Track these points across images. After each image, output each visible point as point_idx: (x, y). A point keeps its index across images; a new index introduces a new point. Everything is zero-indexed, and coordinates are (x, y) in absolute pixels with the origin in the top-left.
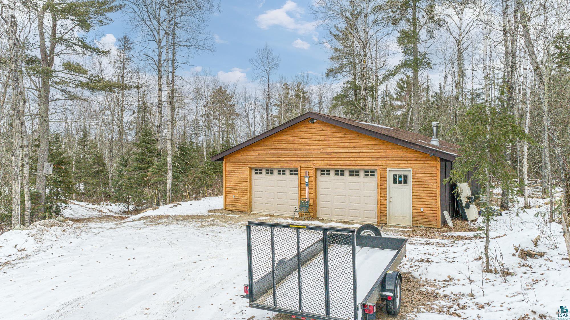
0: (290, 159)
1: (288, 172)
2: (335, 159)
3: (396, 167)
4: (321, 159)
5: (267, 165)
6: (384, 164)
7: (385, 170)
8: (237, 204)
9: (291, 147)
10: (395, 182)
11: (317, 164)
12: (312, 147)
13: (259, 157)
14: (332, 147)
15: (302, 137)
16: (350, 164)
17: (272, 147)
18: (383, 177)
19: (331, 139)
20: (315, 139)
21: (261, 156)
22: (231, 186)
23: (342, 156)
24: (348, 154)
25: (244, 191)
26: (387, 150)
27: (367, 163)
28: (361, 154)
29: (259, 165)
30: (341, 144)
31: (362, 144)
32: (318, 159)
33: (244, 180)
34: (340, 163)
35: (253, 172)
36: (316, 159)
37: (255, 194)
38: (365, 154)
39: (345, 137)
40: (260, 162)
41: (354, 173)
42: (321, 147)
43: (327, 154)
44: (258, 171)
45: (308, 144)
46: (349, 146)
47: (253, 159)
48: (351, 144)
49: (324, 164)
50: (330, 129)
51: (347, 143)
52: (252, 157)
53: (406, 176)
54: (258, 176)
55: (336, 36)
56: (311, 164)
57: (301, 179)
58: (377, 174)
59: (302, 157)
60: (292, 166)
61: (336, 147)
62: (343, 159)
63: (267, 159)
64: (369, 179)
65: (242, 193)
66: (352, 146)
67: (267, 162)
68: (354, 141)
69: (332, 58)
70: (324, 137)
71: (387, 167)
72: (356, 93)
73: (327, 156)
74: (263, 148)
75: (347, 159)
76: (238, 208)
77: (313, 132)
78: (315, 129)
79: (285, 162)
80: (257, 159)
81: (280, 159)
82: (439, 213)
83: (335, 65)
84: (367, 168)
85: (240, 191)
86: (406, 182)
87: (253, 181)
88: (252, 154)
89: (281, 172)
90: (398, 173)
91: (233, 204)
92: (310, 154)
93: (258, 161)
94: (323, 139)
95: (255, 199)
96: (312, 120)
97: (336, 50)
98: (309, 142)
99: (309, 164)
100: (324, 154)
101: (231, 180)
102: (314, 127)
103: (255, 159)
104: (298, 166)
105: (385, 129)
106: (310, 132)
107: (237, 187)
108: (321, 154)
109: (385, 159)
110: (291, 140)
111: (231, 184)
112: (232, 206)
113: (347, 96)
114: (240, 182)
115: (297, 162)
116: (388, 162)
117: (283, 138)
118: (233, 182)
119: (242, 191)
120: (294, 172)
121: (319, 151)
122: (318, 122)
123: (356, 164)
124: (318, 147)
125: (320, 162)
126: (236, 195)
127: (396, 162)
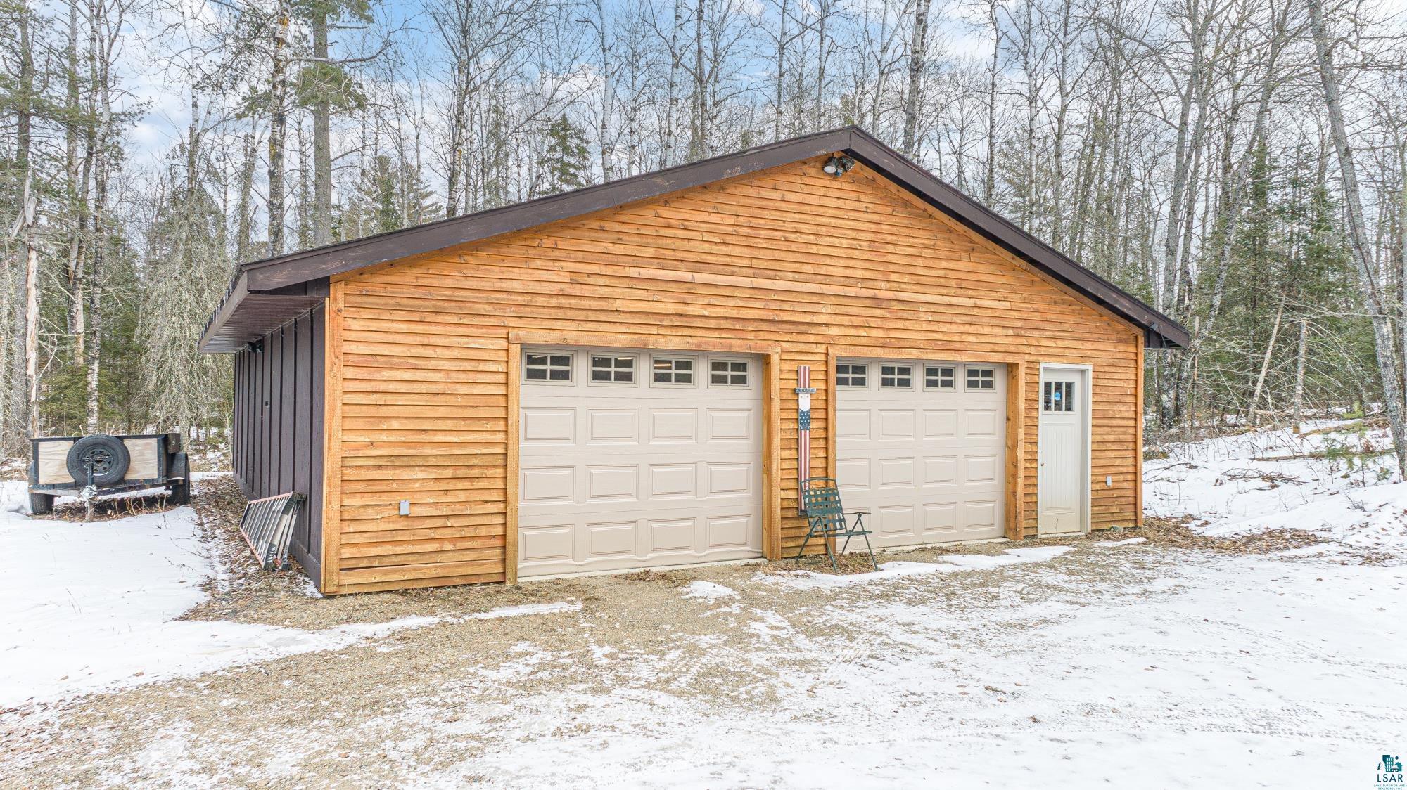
0: (733, 313)
1: (702, 372)
2: (900, 324)
3: (1059, 359)
4: (857, 321)
6: (1032, 350)
7: (1034, 368)
8: (429, 547)
9: (738, 262)
10: (1047, 403)
11: (842, 341)
12: (823, 270)
13: (577, 290)
14: (894, 277)
15: (789, 226)
17: (651, 252)
19: (891, 248)
20: (836, 242)
21: (587, 291)
22: (383, 445)
23: (921, 315)
24: (942, 309)
25: (476, 472)
26: (1039, 305)
28: (976, 311)
30: (920, 271)
31: (982, 278)
32: (846, 320)
33: (476, 412)
35: (522, 367)
36: (838, 320)
38: (988, 313)
39: (933, 247)
40: (582, 315)
41: (940, 377)
42: (859, 273)
44: (549, 365)
45: (812, 259)
46: (943, 282)
47: (541, 301)
48: (952, 274)
49: (864, 341)
50: (888, 210)
52: (533, 287)
53: (1069, 386)
54: (546, 388)
56: (819, 339)
57: (783, 402)
59: (786, 307)
60: (721, 344)
61: (906, 279)
62: (924, 326)
63: (620, 305)
64: (980, 394)
65: (467, 485)
66: (953, 283)
67: (621, 318)
68: (960, 266)
70: (869, 236)
71: (1041, 358)
73: (878, 312)
74: (600, 247)
75: (935, 328)
76: (433, 573)
77: (831, 212)
78: (841, 204)
79: (713, 323)
80: (562, 301)
81: (691, 310)
85: (449, 473)
86: (1067, 406)
89: (673, 369)
90: (1057, 378)
91: (398, 550)
92: (815, 299)
93: (571, 314)
94: (865, 244)
98: (814, 249)
99: (812, 339)
100: (867, 303)
101: (385, 411)
102: (837, 194)
103: (553, 302)
104: (768, 344)
106: (821, 211)
107: (428, 450)
108: (855, 302)
109: (1036, 334)
110: (742, 230)
111: (384, 437)
112: (388, 563)
114: (449, 425)
115: (765, 326)
116: (1044, 342)
117: (704, 217)
118: (395, 424)
119: (462, 473)
120: (729, 374)
121: (851, 292)
124: (849, 272)
125: (852, 332)
126: (418, 498)
127: (1060, 343)
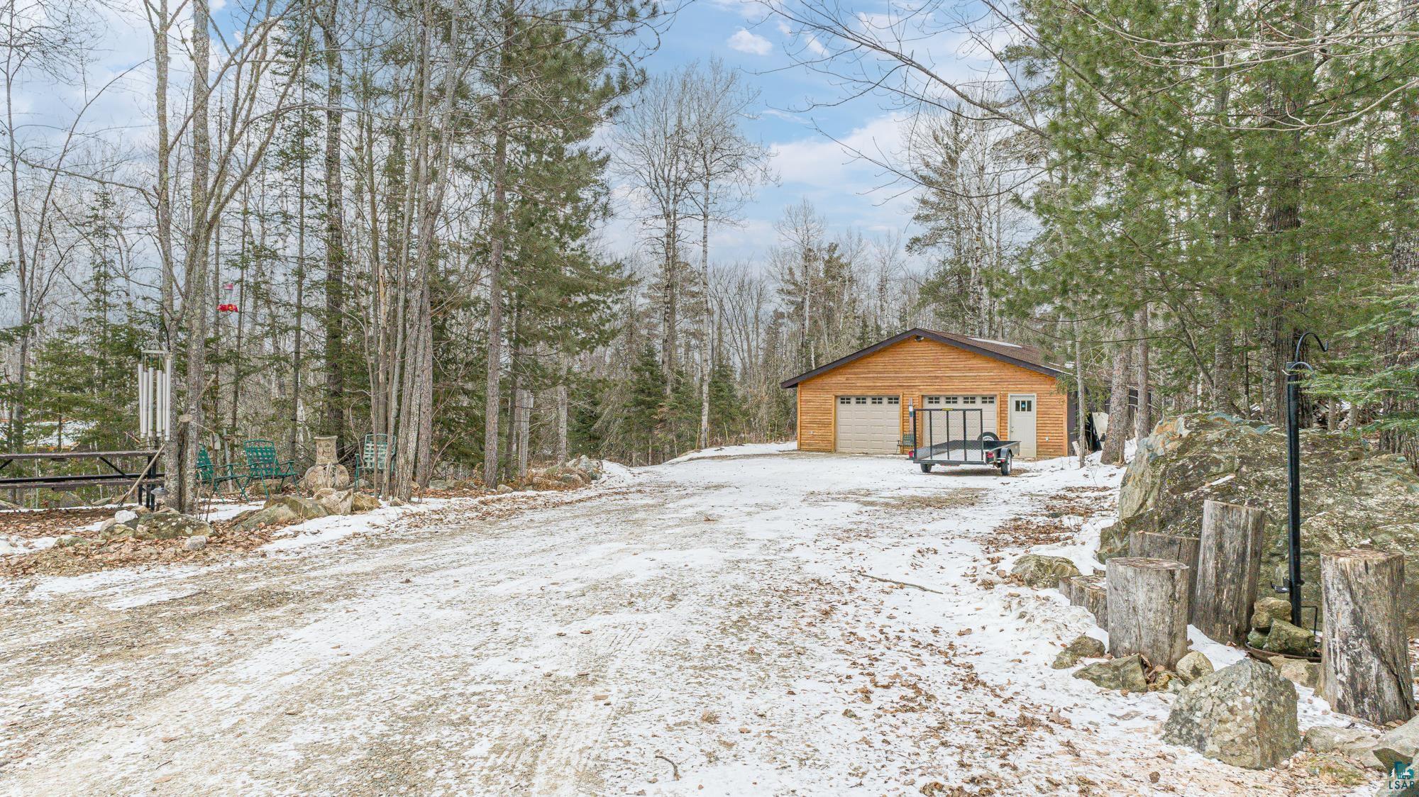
0: (888, 384)
1: (885, 401)
2: (946, 384)
3: (1017, 392)
4: (928, 384)
5: (858, 393)
6: (1004, 389)
7: (1005, 396)
8: (817, 442)
9: (890, 370)
10: (1017, 409)
11: (924, 390)
12: (917, 370)
13: (848, 381)
14: (942, 369)
15: (905, 358)
16: (965, 390)
17: (866, 370)
18: (1004, 403)
20: (921, 361)
21: (851, 381)
22: (808, 419)
23: (954, 381)
24: (962, 377)
25: (827, 426)
26: (1008, 373)
27: (986, 388)
28: (978, 377)
29: (848, 392)
30: (953, 366)
31: (980, 365)
32: (925, 384)
33: (827, 411)
34: (952, 388)
35: (839, 400)
36: (923, 384)
37: (841, 429)
38: (983, 377)
39: (957, 358)
40: (849, 388)
41: (970, 400)
42: (929, 369)
43: (937, 377)
44: (845, 400)
45: (913, 367)
46: (963, 368)
47: (840, 385)
48: (967, 366)
49: (932, 390)
50: (940, 348)
51: (961, 365)
52: (838, 382)
53: (1029, 403)
54: (846, 406)
55: (923, 178)
56: (916, 390)
57: (904, 408)
58: (997, 401)
59: (904, 381)
60: (891, 393)
61: (948, 369)
62: (956, 384)
63: (859, 384)
64: (988, 406)
65: (823, 428)
66: (967, 368)
67: (859, 388)
68: (969, 362)
69: (917, 218)
70: (933, 357)
71: (1008, 392)
72: (960, 281)
73: (937, 381)
74: (853, 370)
75: (961, 384)
76: (818, 447)
77: (919, 352)
78: (922, 349)
79: (882, 387)
80: (845, 384)
81: (876, 384)
82: (1066, 441)
83: (921, 230)
84: (985, 393)
85: (821, 425)
86: (1029, 409)
87: (839, 413)
88: (839, 379)
89: (877, 400)
90: (1021, 399)
91: (811, 442)
92: (914, 378)
93: (847, 387)
94: (931, 360)
95: (841, 436)
96: (918, 337)
97: (924, 202)
98: (913, 364)
99: (913, 390)
100: (933, 378)
101: (808, 412)
102: (921, 346)
103: (843, 385)
104: (899, 392)
105: (1007, 348)
106: (915, 352)
107: (817, 420)
108: (928, 378)
109: (1006, 383)
110: (890, 361)
111: (808, 417)
112: (809, 444)
113: (945, 284)
114: (821, 415)
115: (898, 387)
116: (1010, 386)
117: (880, 359)
118: (810, 415)
119: (824, 425)
120: (894, 400)
121: (927, 375)
122: (926, 340)
123: (972, 389)
124: (925, 369)
125: (928, 387)
126: (814, 431)
127: (1018, 386)
